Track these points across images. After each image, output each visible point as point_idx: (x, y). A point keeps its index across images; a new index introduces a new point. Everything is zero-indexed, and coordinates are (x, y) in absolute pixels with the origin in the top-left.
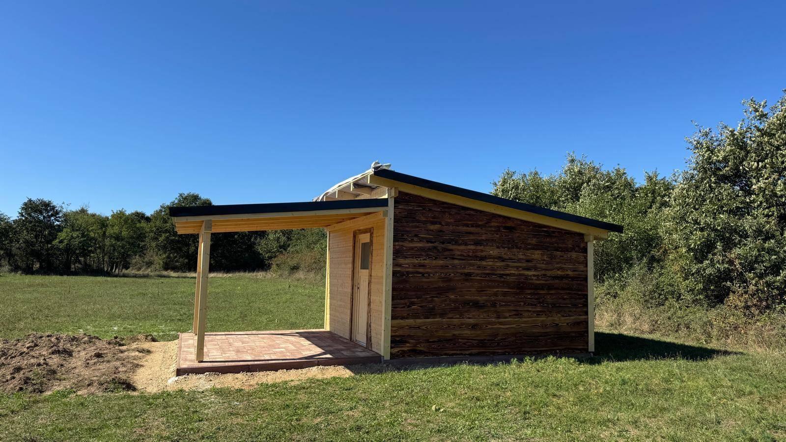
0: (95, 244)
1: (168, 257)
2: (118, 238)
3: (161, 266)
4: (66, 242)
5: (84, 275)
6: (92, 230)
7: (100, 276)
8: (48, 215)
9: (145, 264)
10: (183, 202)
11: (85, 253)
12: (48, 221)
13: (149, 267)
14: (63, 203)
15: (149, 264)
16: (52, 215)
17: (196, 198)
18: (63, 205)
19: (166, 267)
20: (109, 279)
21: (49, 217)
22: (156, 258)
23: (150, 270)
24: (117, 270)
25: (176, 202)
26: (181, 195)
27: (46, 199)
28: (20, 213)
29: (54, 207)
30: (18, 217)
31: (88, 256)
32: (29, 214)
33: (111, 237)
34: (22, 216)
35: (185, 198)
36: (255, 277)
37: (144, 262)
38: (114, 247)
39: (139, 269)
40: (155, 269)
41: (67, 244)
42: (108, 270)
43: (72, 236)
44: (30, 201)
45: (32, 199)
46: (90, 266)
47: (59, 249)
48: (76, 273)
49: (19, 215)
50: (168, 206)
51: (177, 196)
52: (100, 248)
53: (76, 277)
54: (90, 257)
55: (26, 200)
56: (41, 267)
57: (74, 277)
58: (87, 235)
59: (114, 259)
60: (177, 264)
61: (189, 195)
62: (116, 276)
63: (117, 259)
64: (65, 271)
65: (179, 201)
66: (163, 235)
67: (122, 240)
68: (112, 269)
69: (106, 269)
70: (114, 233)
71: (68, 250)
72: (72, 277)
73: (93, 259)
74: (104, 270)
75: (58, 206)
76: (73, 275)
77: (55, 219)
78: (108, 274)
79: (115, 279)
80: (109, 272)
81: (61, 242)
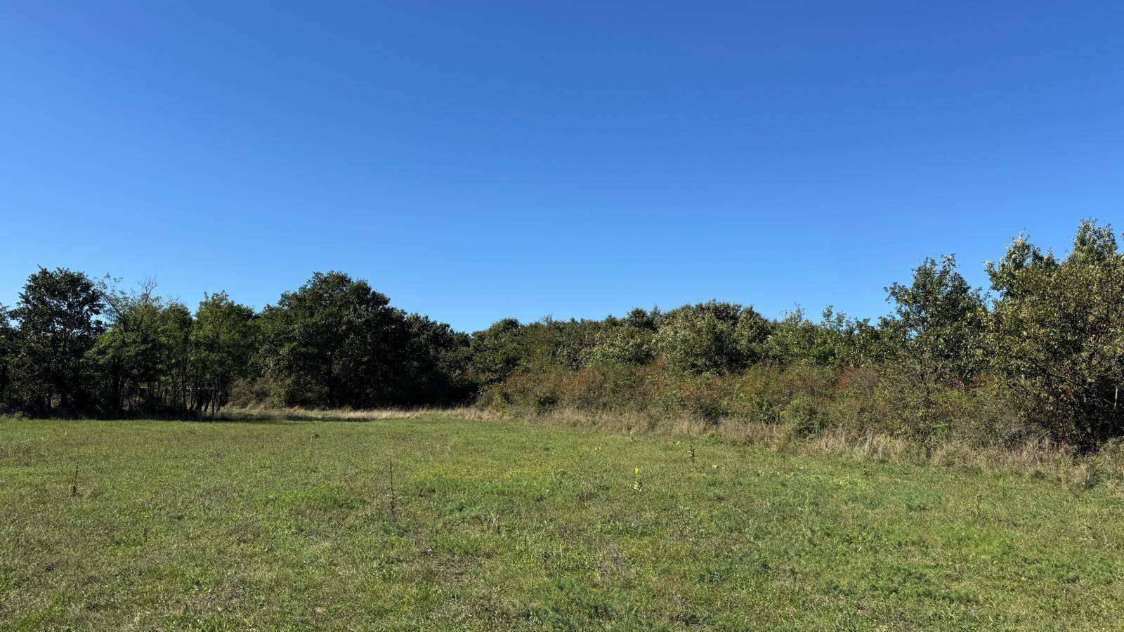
0: (169, 358)
1: (296, 383)
2: (212, 346)
3: (283, 398)
4: (111, 352)
5: (145, 419)
6: (164, 332)
7: (177, 420)
8: (77, 301)
9: (254, 395)
10: (321, 288)
11: (150, 375)
12: (78, 313)
13: (261, 400)
14: (108, 276)
15: (262, 396)
16: (85, 302)
17: (342, 280)
18: (106, 281)
19: (291, 401)
20: (195, 425)
21: (82, 304)
22: (274, 385)
23: (263, 406)
24: (210, 407)
25: (309, 287)
26: (317, 275)
27: (74, 270)
28: (23, 297)
29: (87, 286)
30: (19, 303)
31: (155, 380)
32: (39, 298)
33: (198, 344)
34: (27, 301)
35: (325, 281)
36: (460, 417)
37: (252, 393)
38: (204, 363)
39: (244, 405)
40: (272, 405)
41: (113, 357)
42: (192, 407)
43: (123, 341)
44: (44, 272)
45: (48, 271)
46: (159, 399)
47: (98, 367)
48: (132, 415)
49: (20, 300)
50: (295, 295)
51: (311, 276)
52: (177, 364)
53: (131, 422)
54: (160, 382)
55: (37, 272)
56: (64, 403)
57: (125, 422)
58: (153, 340)
59: (203, 386)
60: (309, 395)
61: (331, 275)
62: (210, 419)
63: (210, 385)
64: (112, 410)
65: (315, 285)
66: (287, 345)
67: (220, 349)
68: (199, 406)
69: (189, 406)
70: (206, 337)
71: (117, 368)
72: (121, 421)
73: (165, 388)
74: (186, 407)
75: (96, 282)
76: (125, 419)
77: (91, 308)
78: (193, 416)
79: (208, 425)
80: (195, 412)
81: (102, 352)
